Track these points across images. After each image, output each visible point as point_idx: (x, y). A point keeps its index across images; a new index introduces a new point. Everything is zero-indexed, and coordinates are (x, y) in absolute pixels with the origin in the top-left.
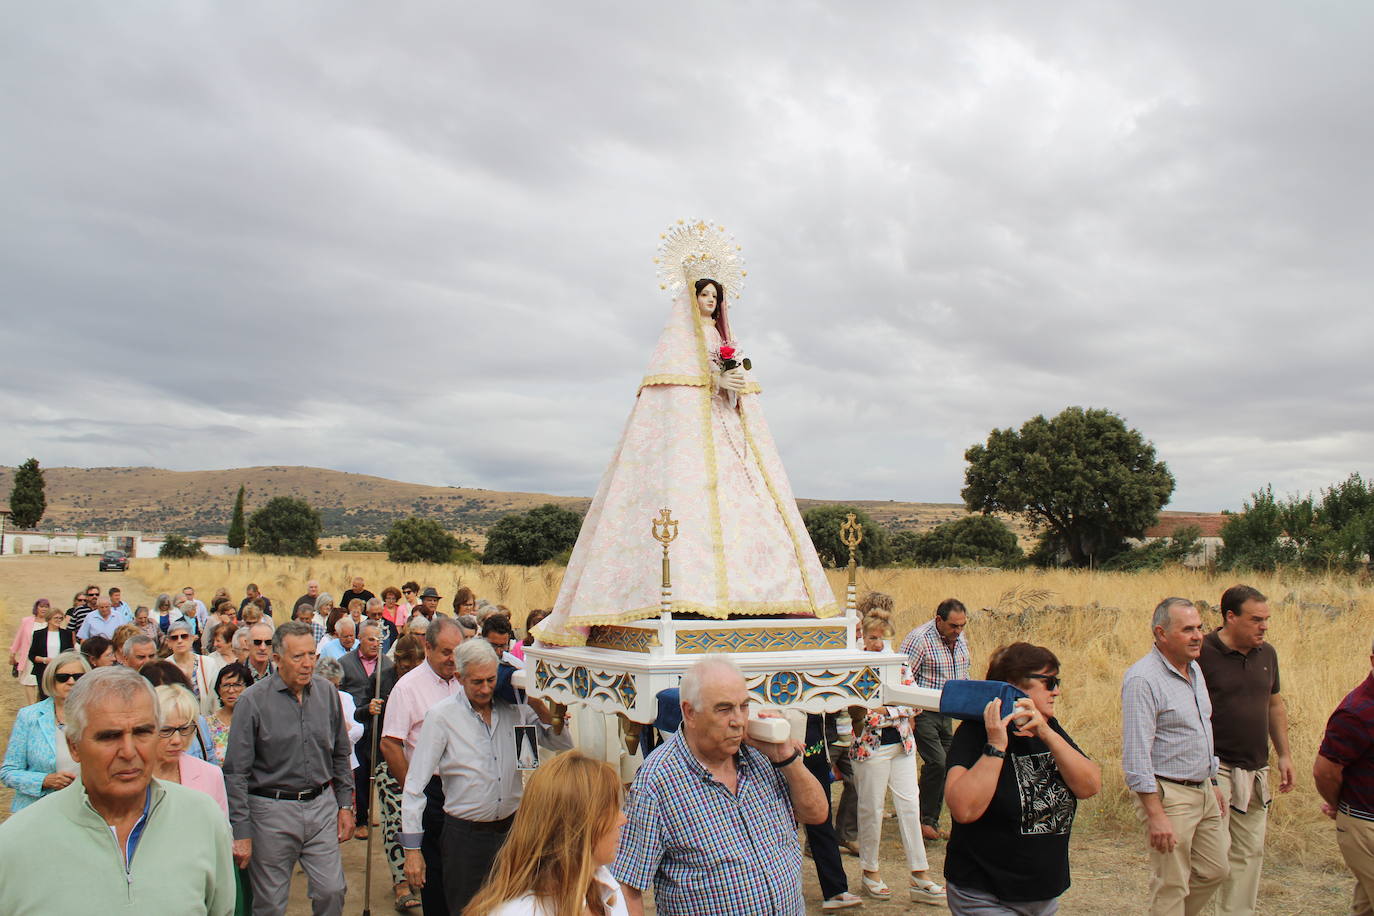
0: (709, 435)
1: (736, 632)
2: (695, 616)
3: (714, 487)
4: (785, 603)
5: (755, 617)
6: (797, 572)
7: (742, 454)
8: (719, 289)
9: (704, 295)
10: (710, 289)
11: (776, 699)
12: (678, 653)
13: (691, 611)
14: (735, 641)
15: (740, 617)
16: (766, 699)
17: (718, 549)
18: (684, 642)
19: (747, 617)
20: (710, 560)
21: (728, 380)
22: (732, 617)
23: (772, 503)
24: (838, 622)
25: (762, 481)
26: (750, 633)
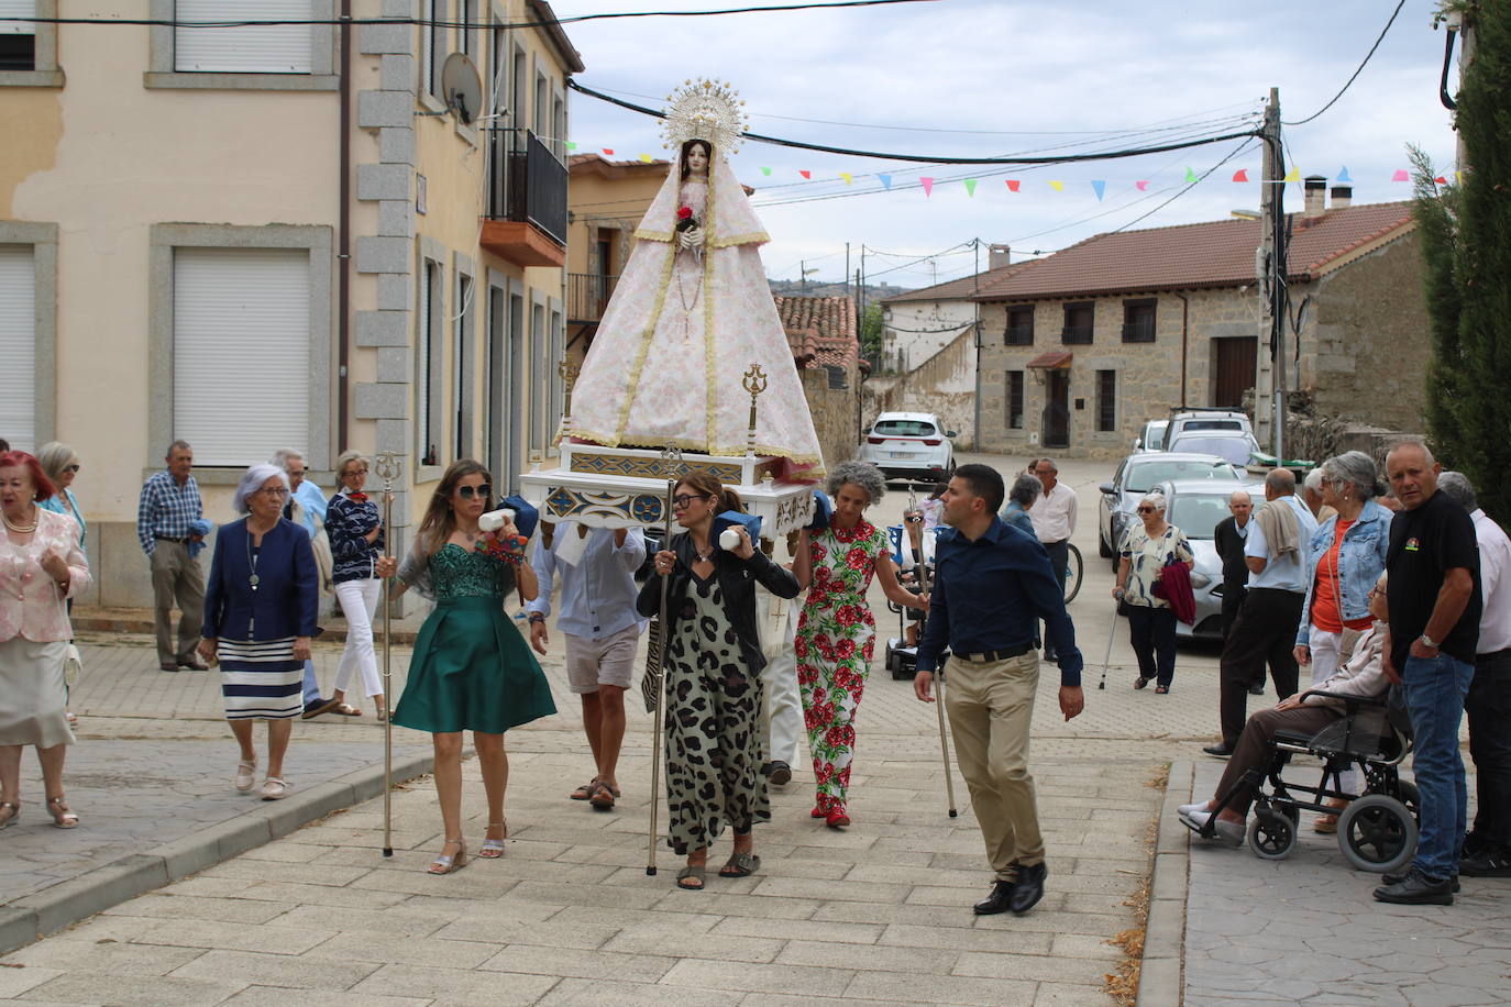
0: (665, 288)
1: (628, 459)
2: (592, 443)
3: (649, 335)
4: (681, 438)
5: (647, 448)
6: (701, 413)
7: (689, 306)
8: (708, 149)
9: (692, 155)
10: (698, 148)
11: (638, 517)
12: (573, 469)
13: (590, 439)
14: (625, 466)
15: (633, 447)
16: (630, 516)
17: (630, 389)
18: (579, 463)
19: (640, 447)
20: (621, 399)
21: (685, 237)
22: (619, 446)
23: (701, 348)
24: (735, 460)
25: (701, 330)
26: (642, 460)
